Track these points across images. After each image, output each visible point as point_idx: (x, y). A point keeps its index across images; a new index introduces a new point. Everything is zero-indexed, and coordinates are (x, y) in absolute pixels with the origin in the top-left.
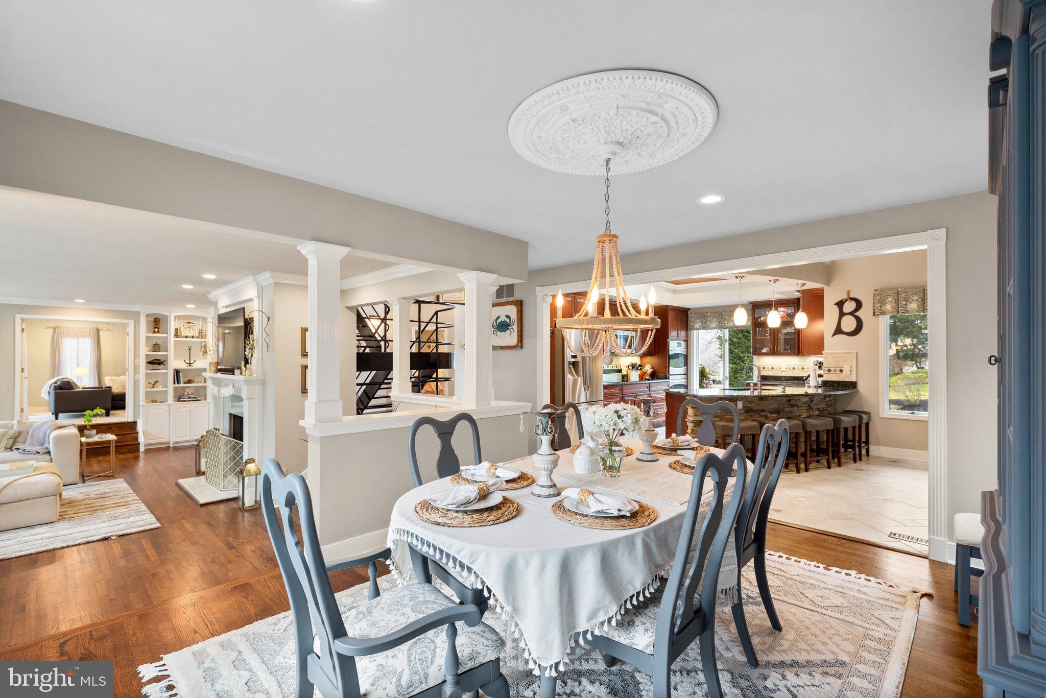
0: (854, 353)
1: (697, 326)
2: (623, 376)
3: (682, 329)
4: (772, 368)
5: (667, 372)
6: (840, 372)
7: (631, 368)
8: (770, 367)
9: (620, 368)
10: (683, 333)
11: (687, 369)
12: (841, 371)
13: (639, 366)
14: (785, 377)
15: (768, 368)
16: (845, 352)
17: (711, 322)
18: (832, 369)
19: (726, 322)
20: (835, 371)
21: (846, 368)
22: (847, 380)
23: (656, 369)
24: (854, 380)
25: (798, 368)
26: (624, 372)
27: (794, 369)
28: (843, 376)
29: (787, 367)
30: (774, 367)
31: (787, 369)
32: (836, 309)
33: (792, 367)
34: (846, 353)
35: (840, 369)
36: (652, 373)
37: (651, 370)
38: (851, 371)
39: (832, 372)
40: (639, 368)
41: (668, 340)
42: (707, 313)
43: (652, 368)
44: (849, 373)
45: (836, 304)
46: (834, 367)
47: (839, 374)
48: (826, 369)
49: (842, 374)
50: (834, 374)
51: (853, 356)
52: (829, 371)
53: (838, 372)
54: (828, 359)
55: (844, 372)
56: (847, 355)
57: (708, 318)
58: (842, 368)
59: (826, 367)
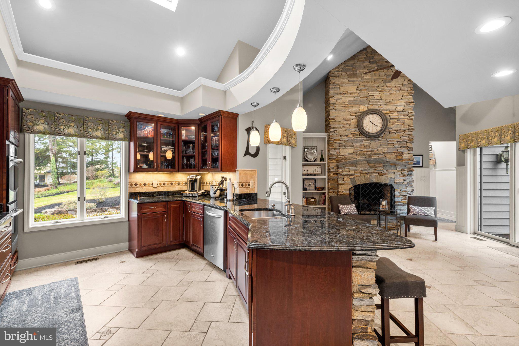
0: (255, 171)
1: (40, 128)
4: (145, 185)
5: (2, 198)
8: (143, 183)
12: (249, 185)
14: (158, 192)
15: (140, 185)
17: (67, 127)
18: (244, 184)
19: (90, 130)
20: (246, 185)
21: (252, 183)
22: (252, 192)
24: (256, 192)
25: (168, 184)
27: (164, 184)
28: (250, 189)
29: (159, 183)
30: (147, 183)
31: (158, 185)
32: (246, 134)
33: (162, 183)
34: (252, 171)
35: (248, 183)
38: (254, 185)
39: (244, 186)
41: (7, 142)
42: (59, 113)
46: (245, 182)
47: (248, 187)
48: (241, 184)
49: (250, 187)
50: (245, 188)
51: (256, 173)
52: (242, 185)
53: (247, 186)
54: (242, 175)
55: (250, 186)
56: (252, 172)
57: (61, 121)
58: (250, 182)
59: (240, 182)
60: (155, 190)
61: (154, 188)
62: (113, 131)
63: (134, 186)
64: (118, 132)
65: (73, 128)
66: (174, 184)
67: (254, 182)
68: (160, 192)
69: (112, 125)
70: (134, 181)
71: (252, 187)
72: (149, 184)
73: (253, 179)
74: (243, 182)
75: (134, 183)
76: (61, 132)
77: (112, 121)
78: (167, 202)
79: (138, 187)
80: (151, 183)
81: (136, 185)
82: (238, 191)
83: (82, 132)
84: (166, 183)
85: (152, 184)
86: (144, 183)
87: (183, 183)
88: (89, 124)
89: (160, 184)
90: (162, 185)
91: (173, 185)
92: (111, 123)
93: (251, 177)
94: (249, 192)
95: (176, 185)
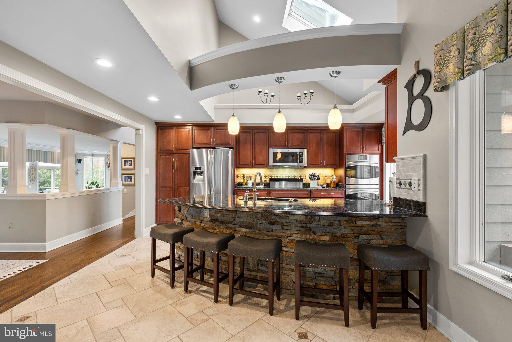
0: (421, 157)
5: (344, 181)
9: (302, 178)
12: (410, 184)
18: (403, 182)
20: (405, 184)
21: (414, 180)
22: (416, 199)
26: (306, 181)
28: (412, 192)
32: (406, 94)
34: (414, 158)
35: (409, 181)
38: (419, 186)
39: (403, 186)
45: (404, 88)
46: (404, 179)
47: (409, 189)
48: (398, 181)
49: (411, 189)
50: (404, 188)
51: (421, 162)
52: (400, 184)
53: (408, 186)
54: (399, 167)
55: (412, 187)
56: (416, 161)
59: (398, 178)
67: (418, 180)
71: (415, 189)
73: (416, 174)
74: (401, 178)
93: (414, 170)
94: (409, 198)
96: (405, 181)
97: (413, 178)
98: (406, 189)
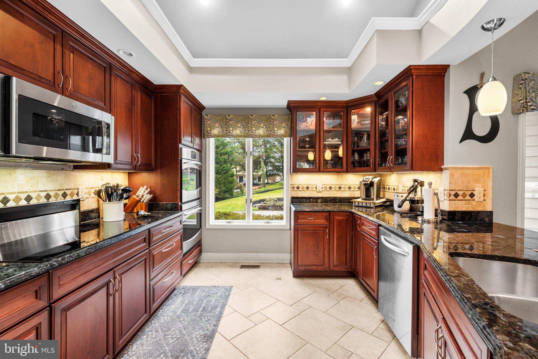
0: (488, 169)
1: (216, 131)
2: (85, 216)
3: (197, 136)
4: (308, 188)
5: (177, 198)
6: (469, 198)
7: (103, 194)
8: (305, 186)
9: (75, 197)
10: (197, 140)
11: (200, 192)
12: (472, 195)
13: (125, 191)
14: (322, 198)
15: (303, 188)
16: (480, 166)
17: (235, 128)
18: (460, 193)
19: (254, 129)
20: (464, 195)
21: (478, 191)
22: (480, 209)
23: (158, 192)
24: (489, 209)
25: (335, 188)
26: (86, 205)
27: (331, 188)
28: (474, 203)
29: (323, 186)
30: (310, 186)
31: (323, 189)
32: (466, 99)
33: (328, 186)
34: (478, 168)
35: (470, 192)
36: (150, 200)
37: (149, 197)
38: (484, 195)
39: (460, 197)
40: (125, 195)
41: (180, 146)
42: (229, 116)
43: (150, 193)
44: (482, 200)
45: (464, 92)
46: (463, 190)
47: (470, 200)
48: (453, 193)
49: (474, 200)
50: (463, 200)
51: (489, 173)
52: (456, 195)
53: (468, 197)
54: (455, 177)
55: (475, 198)
56: (481, 172)
57: (230, 122)
58: (474, 190)
59: (452, 189)
60: (320, 195)
61: (318, 192)
62: (275, 127)
63: (296, 189)
64: (279, 128)
65: (240, 128)
66: (344, 188)
67: (485, 191)
68: (325, 197)
69: (274, 120)
70: (296, 183)
71: (479, 200)
72: (312, 188)
73: (481, 185)
74: (458, 189)
75: (296, 186)
76: (230, 134)
77: (274, 116)
78: (329, 212)
79: (300, 191)
80: (315, 186)
81: (298, 188)
82: (446, 206)
83: (247, 132)
84: (333, 186)
85: (316, 188)
86: (307, 186)
87: (354, 188)
88: (253, 122)
89: (326, 188)
90: (328, 189)
91: (341, 190)
92: (273, 118)
93: (478, 181)
94: (471, 209)
95: (346, 190)
96: (465, 192)
97: (476, 189)
98: (465, 200)
